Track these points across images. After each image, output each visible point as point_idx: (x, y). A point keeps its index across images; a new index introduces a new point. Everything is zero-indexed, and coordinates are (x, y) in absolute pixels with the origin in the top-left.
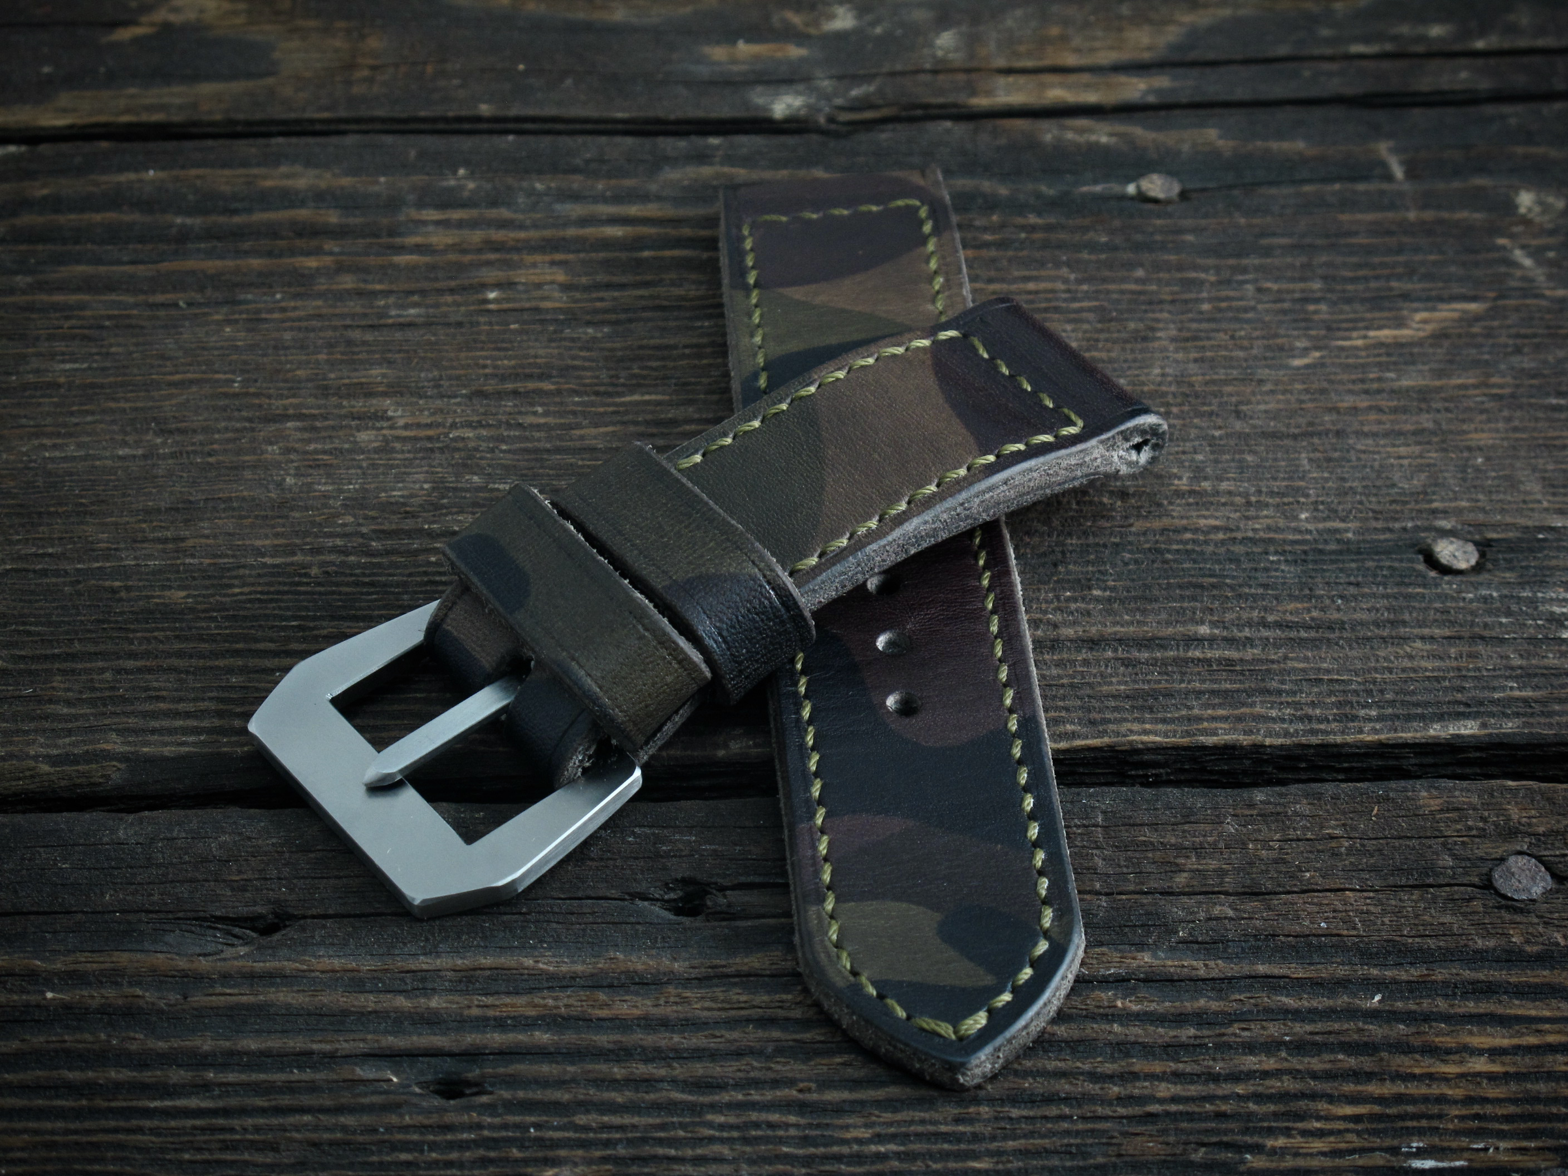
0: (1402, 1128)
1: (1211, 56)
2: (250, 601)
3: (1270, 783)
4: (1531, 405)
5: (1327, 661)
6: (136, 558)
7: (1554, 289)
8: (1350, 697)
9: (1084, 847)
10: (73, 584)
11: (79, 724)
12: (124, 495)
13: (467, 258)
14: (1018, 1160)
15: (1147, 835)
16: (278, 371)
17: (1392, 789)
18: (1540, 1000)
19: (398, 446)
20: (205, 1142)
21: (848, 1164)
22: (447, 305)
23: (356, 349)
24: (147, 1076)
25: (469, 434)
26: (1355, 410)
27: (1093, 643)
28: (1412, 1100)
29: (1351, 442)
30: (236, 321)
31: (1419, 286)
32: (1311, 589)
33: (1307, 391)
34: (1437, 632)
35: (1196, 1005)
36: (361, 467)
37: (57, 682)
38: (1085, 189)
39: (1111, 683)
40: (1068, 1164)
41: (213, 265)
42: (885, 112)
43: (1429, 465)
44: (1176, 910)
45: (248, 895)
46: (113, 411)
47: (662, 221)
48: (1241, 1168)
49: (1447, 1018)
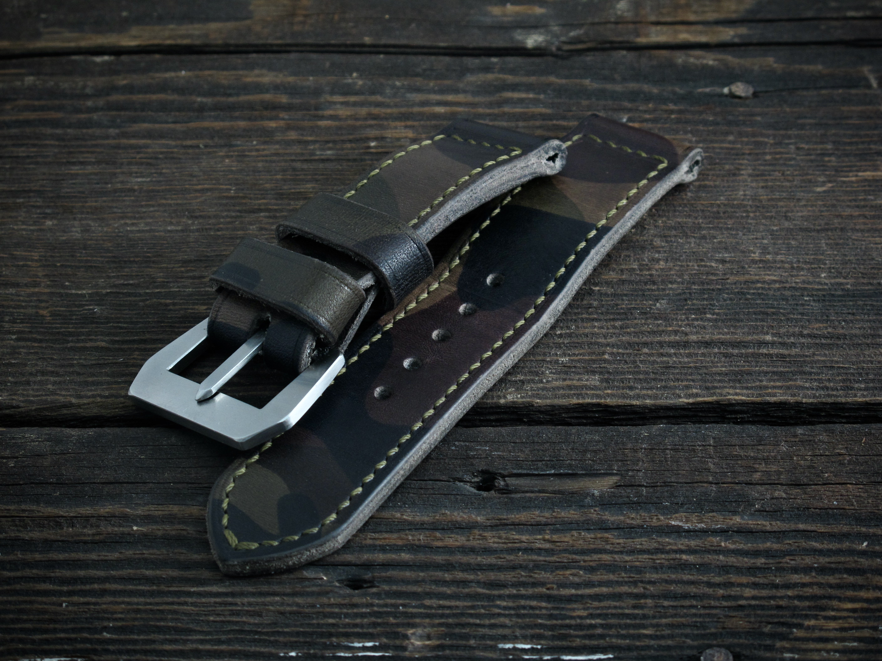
0: (879, 616)
1: (770, 16)
3: (804, 423)
5: (837, 356)
6: (178, 287)
8: (849, 377)
9: (703, 457)
10: (144, 301)
12: (171, 252)
13: (358, 123)
14: (669, 630)
15: (737, 451)
16: (255, 184)
17: (873, 428)
20: (222, 611)
21: (575, 630)
22: (348, 149)
23: (298, 173)
24: (189, 574)
26: (851, 217)
27: (707, 344)
29: (849, 234)
30: (232, 156)
32: (827, 316)
33: (824, 205)
35: (765, 546)
37: (136, 355)
38: (700, 90)
39: (717, 367)
40: (695, 632)
41: (218, 125)
42: (589, 45)
44: (754, 493)
46: (164, 205)
47: (466, 104)
48: (791, 636)
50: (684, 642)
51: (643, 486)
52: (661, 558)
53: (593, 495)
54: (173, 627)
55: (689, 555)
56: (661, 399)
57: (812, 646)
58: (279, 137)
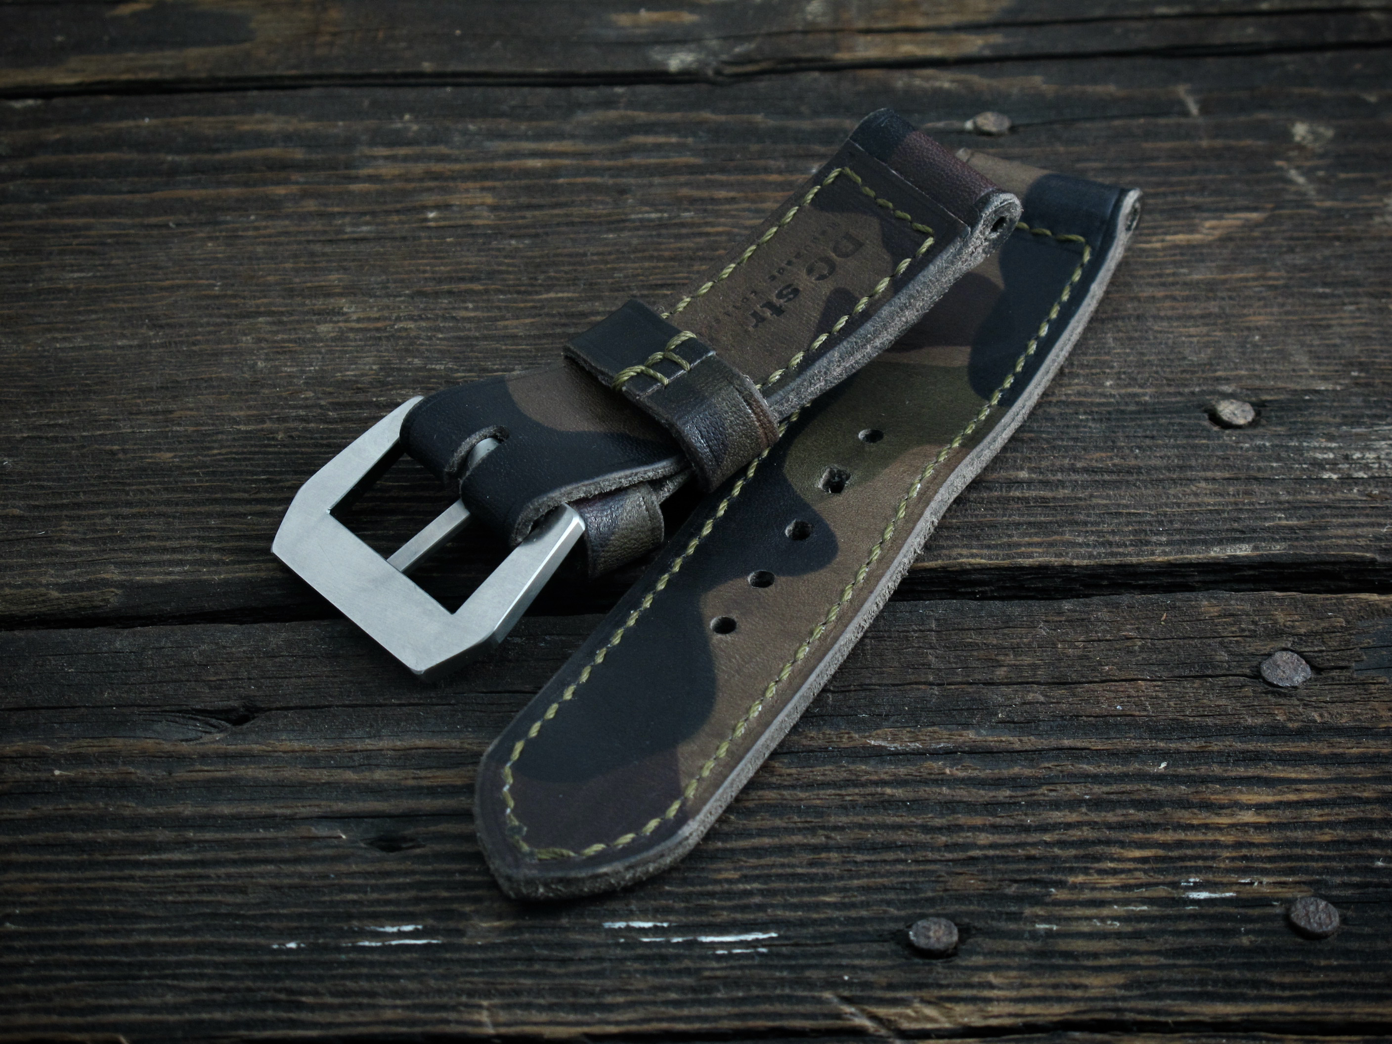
0: (1182, 867)
1: (1038, 17)
2: (226, 460)
3: (1074, 595)
4: (1301, 293)
5: (1125, 498)
6: (132, 427)
7: (1323, 201)
8: (1144, 527)
9: (920, 647)
10: (78, 448)
11: (83, 558)
12: (122, 377)
13: (410, 186)
14: (862, 895)
15: (973, 638)
16: (252, 277)
17: (1178, 600)
18: (1299, 765)
19: (351, 335)
20: (186, 887)
21: (720, 899)
22: (393, 223)
23: (317, 259)
24: (138, 836)
25: (411, 325)
26: (1153, 299)
28: (1191, 845)
29: (1149, 324)
30: (217, 238)
31: (1209, 199)
32: (1113, 442)
34: (1218, 474)
35: (1012, 771)
36: (320, 353)
37: (65, 525)
38: (930, 125)
40: (903, 897)
41: (197, 194)
42: (764, 65)
43: (1214, 342)
44: (996, 696)
45: (223, 692)
46: (114, 310)
47: (575, 155)
48: (1048, 899)
49: (1221, 780)
50: (885, 912)
51: (829, 691)
52: (852, 794)
54: (111, 912)
55: (895, 787)
57: (1079, 912)
58: (289, 208)
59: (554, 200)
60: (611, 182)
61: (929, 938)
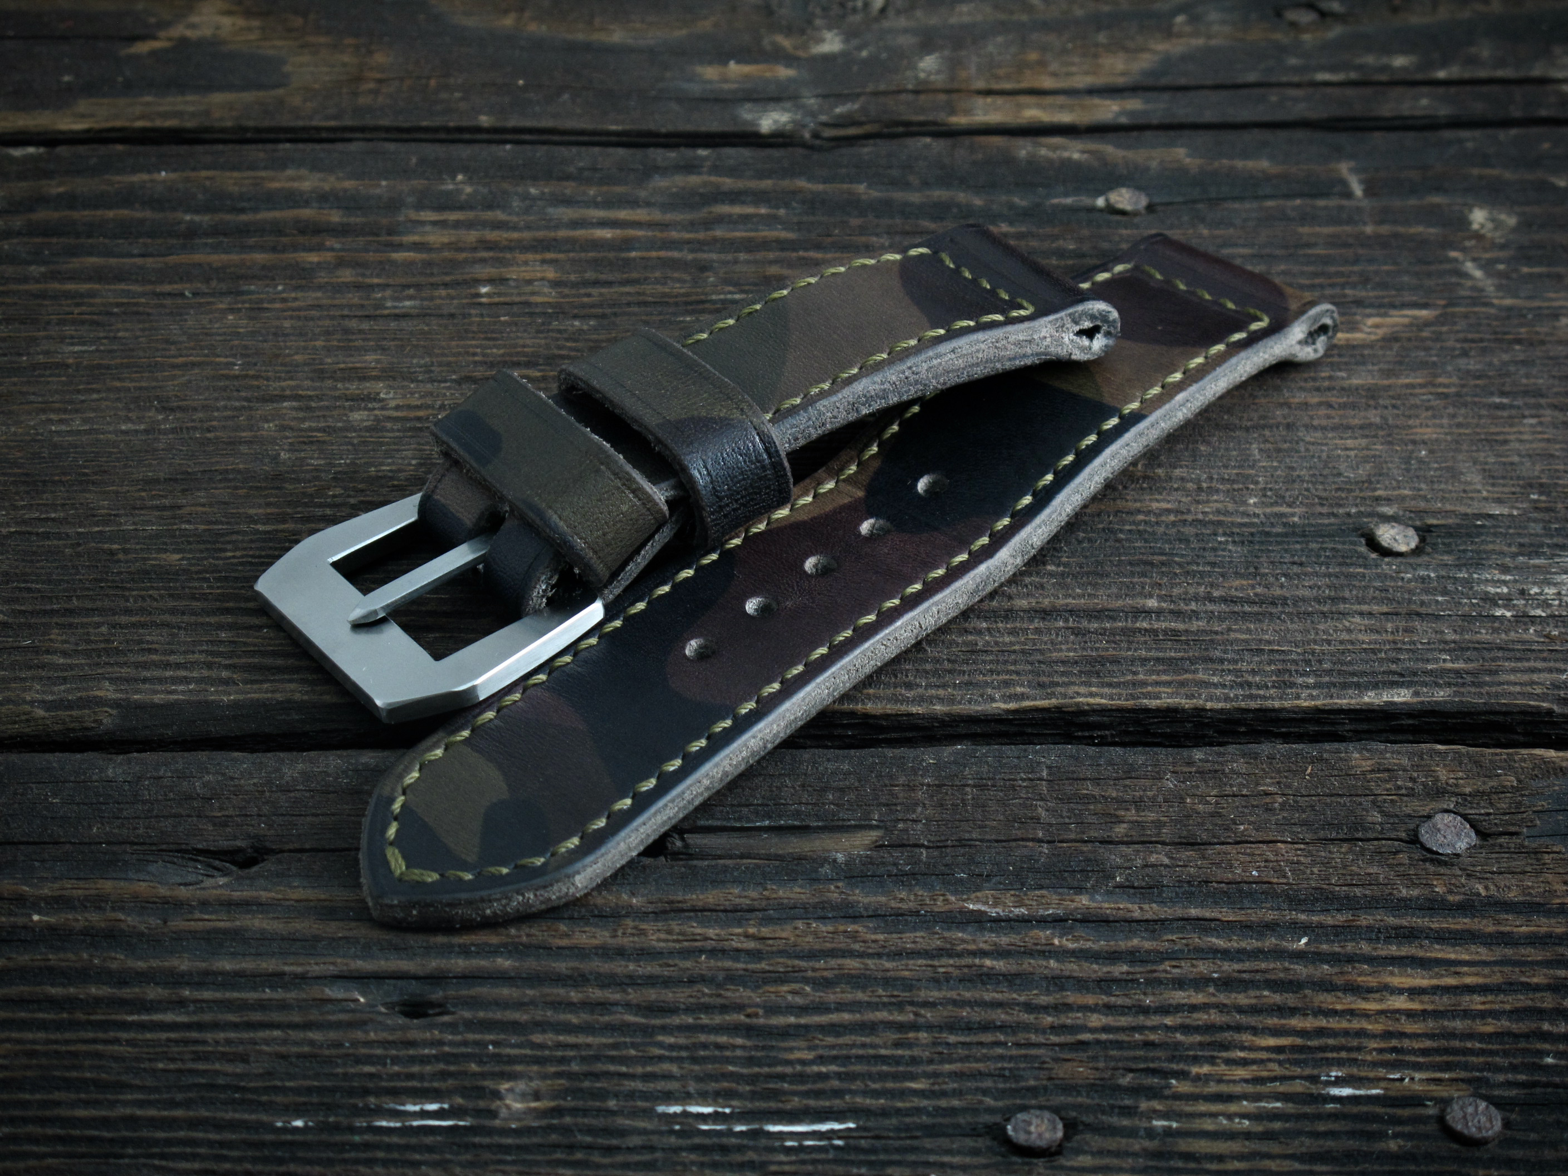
0: (1322, 1059)
1: (1183, 81)
2: (242, 564)
3: (1209, 744)
4: (1475, 403)
5: (1268, 632)
6: (134, 524)
7: (1502, 298)
8: (1289, 666)
9: (1028, 799)
10: (72, 546)
11: (73, 673)
12: (125, 466)
13: (462, 256)
14: (954, 1082)
15: (1089, 789)
16: (277, 356)
17: (1326, 751)
18: (1460, 945)
19: (389, 425)
20: (179, 1053)
21: (790, 1083)
22: (440, 298)
23: (352, 337)
24: (126, 992)
26: (1305, 405)
27: (1045, 614)
28: (1333, 1033)
29: (1300, 434)
30: (239, 310)
31: (1371, 294)
32: (1256, 568)
33: (1260, 387)
34: (1375, 608)
35: (1130, 944)
36: (353, 445)
37: (55, 634)
38: (1055, 201)
39: (1061, 650)
40: (1001, 1086)
41: (217, 259)
42: (868, 128)
43: (1374, 456)
44: (1114, 857)
45: (229, 829)
46: (118, 390)
47: (650, 225)
48: (1167, 1092)
49: (1370, 960)
50: (981, 1102)
51: (923, 846)
52: (945, 965)
53: (835, 861)
54: (93, 1080)
55: (995, 959)
56: (960, 703)
57: (1203, 1107)
58: (322, 278)
59: (625, 276)
60: (690, 257)
61: (1029, 1133)
